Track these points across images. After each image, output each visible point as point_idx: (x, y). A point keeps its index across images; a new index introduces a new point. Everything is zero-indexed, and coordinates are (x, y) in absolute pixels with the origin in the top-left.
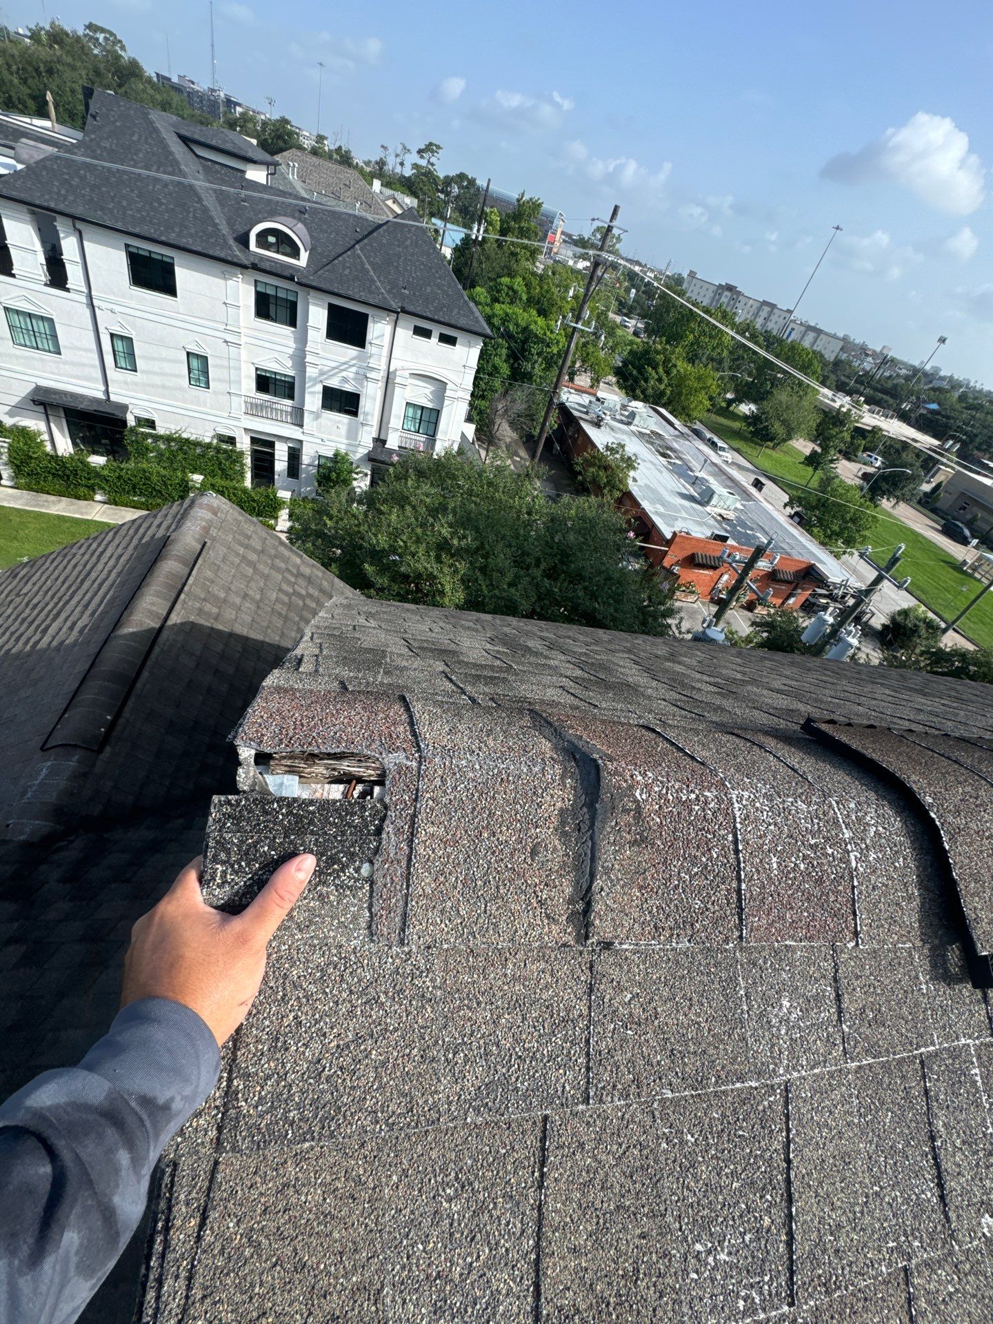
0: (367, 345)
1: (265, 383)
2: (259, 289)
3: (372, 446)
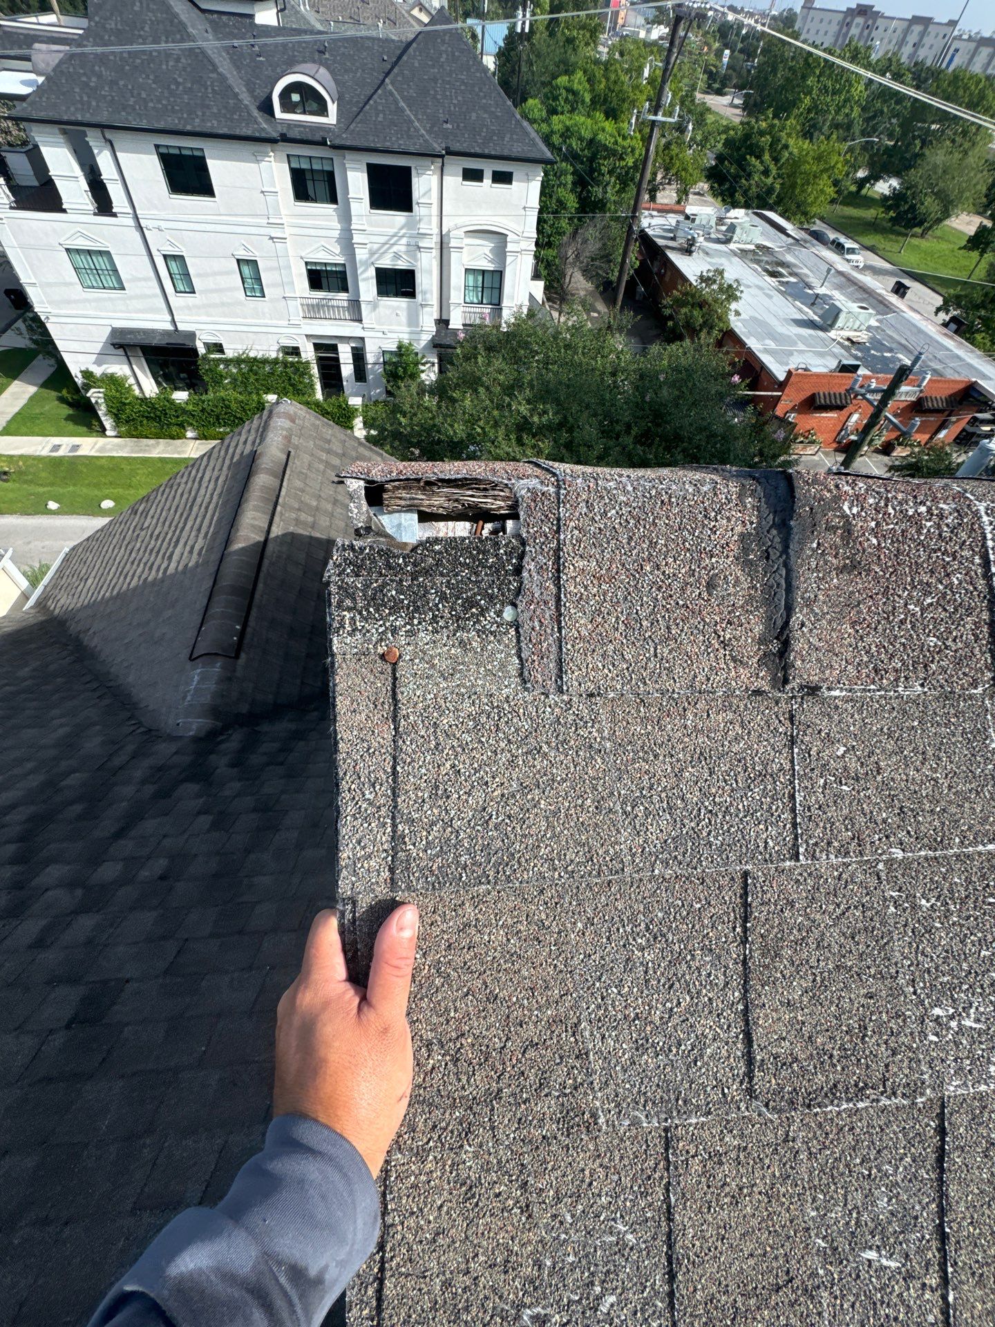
0: (415, 207)
1: (318, 278)
2: (294, 165)
3: (435, 329)
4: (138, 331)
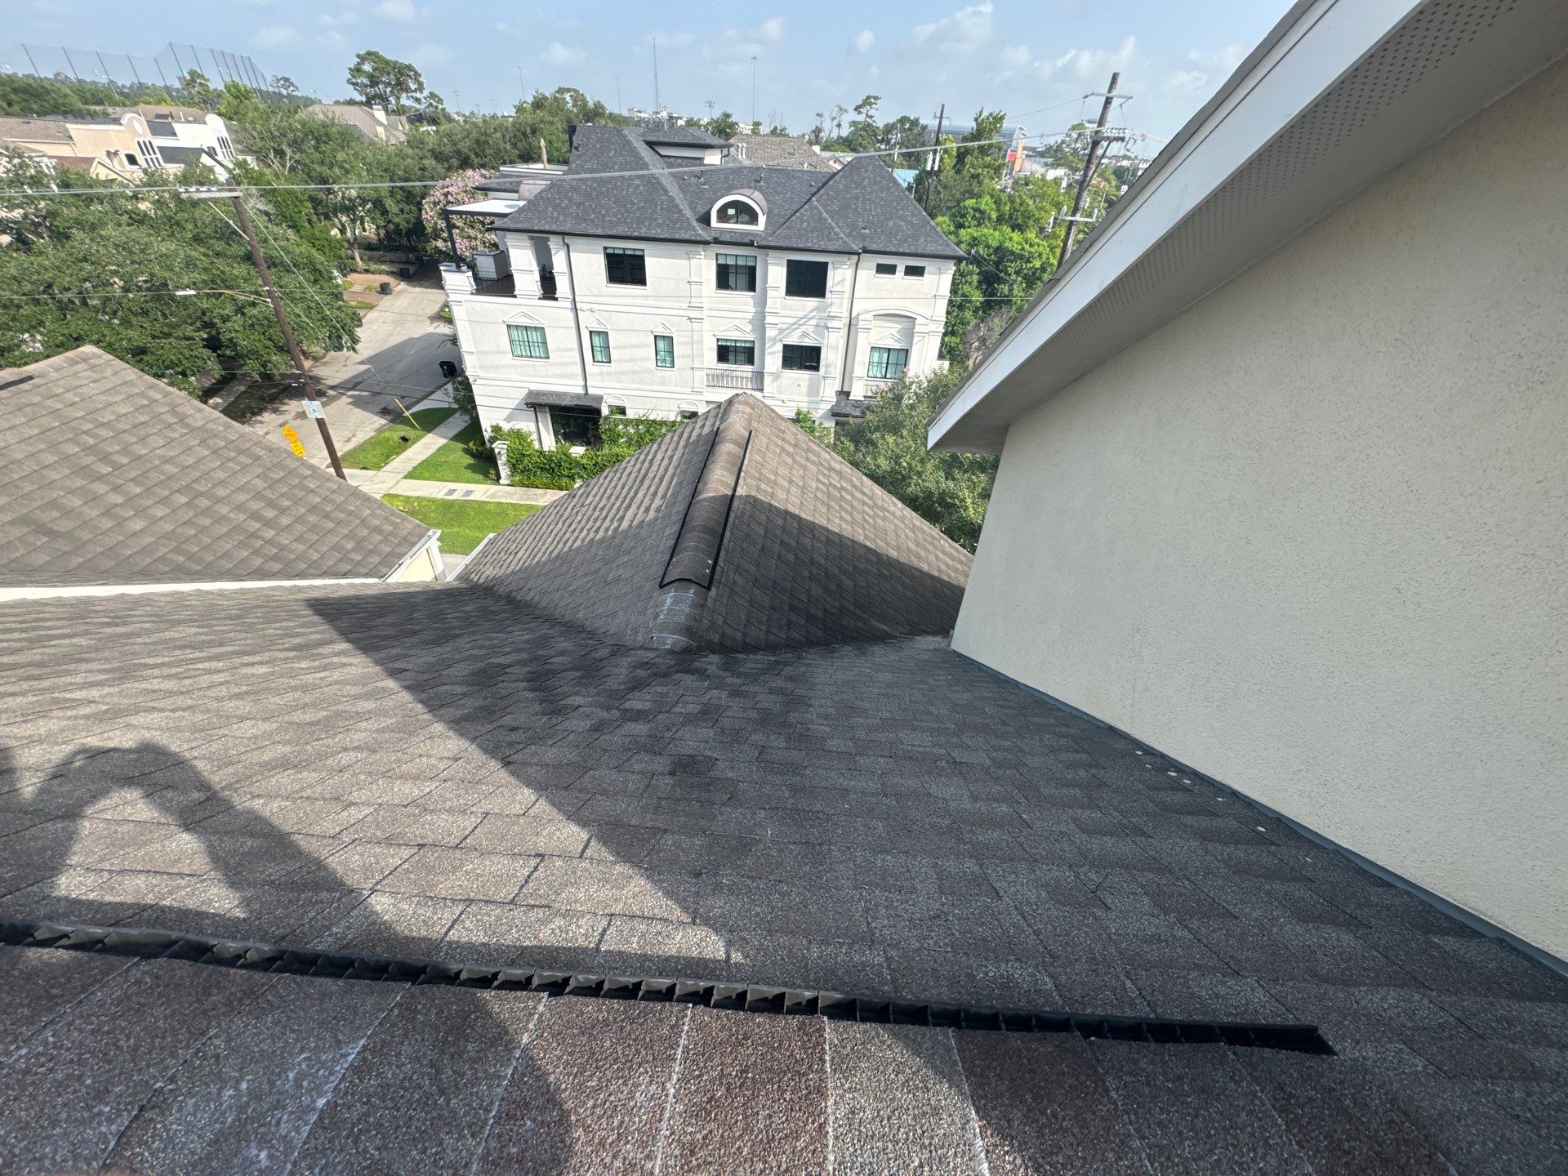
0: (828, 294)
1: (725, 353)
2: (720, 262)
3: (835, 399)
4: (551, 394)
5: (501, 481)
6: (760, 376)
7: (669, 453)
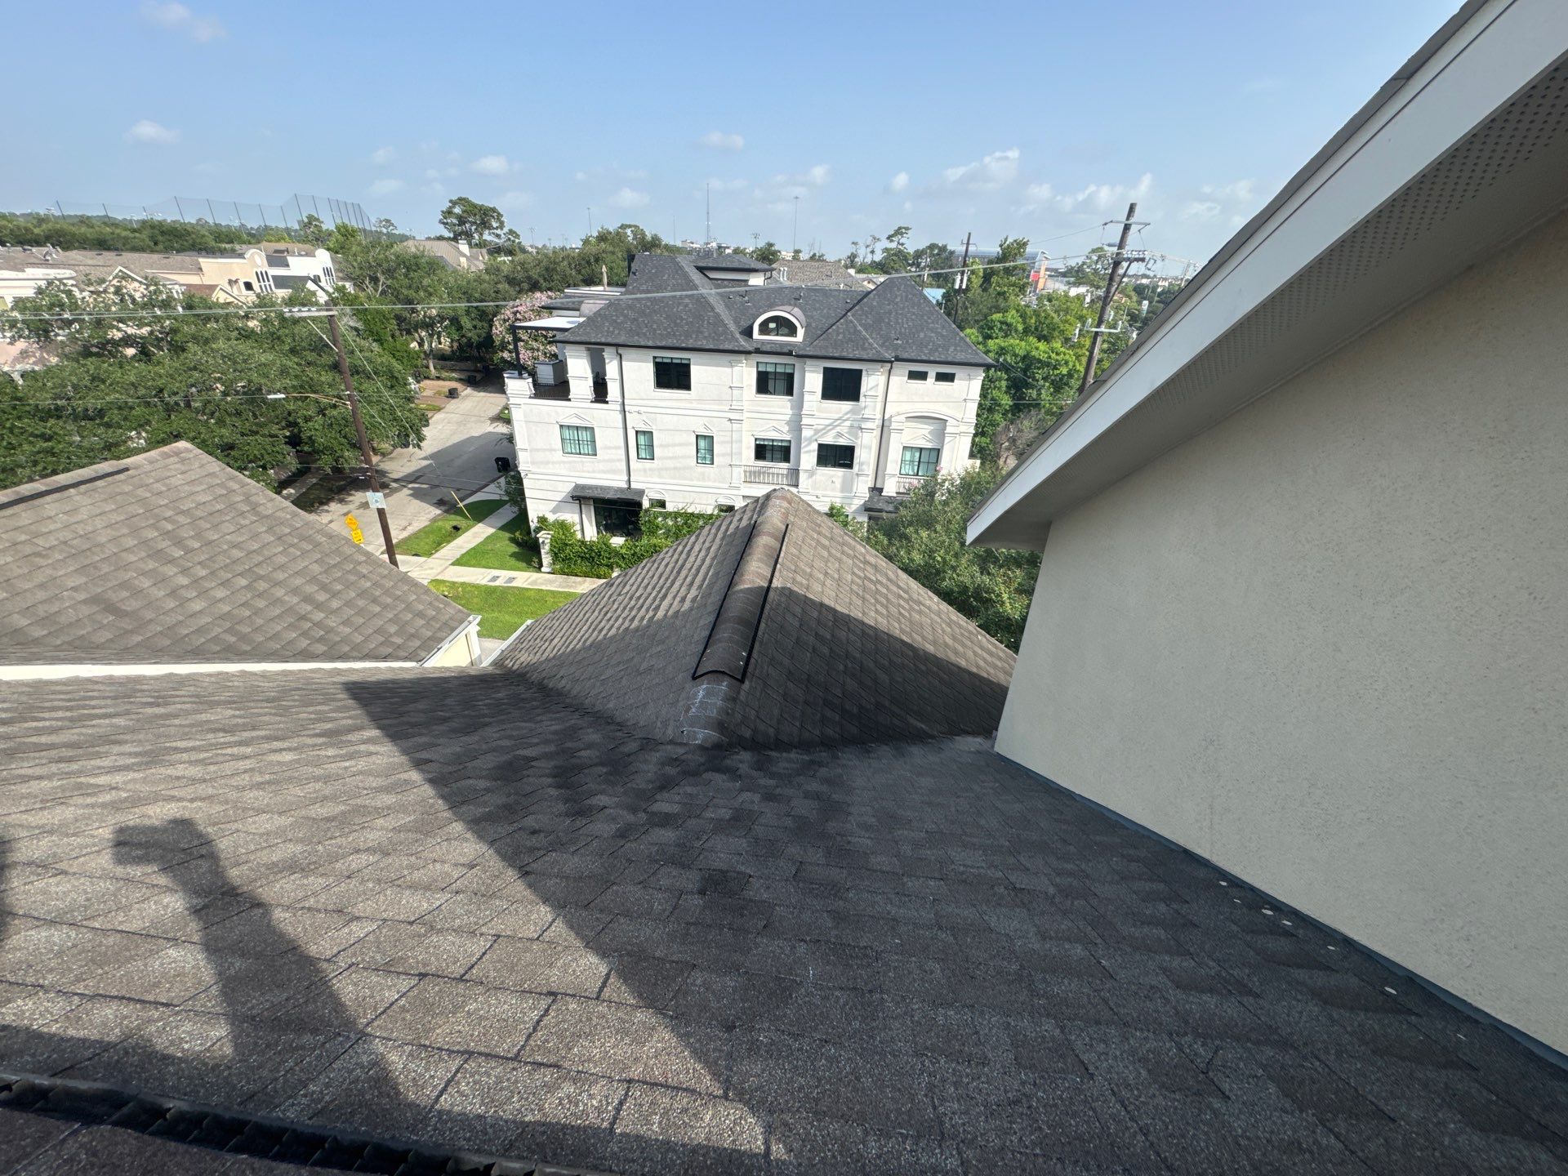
0: (862, 398)
1: (762, 451)
2: (760, 369)
3: (868, 495)
4: (596, 487)
5: (543, 569)
6: (795, 473)
7: (707, 545)
